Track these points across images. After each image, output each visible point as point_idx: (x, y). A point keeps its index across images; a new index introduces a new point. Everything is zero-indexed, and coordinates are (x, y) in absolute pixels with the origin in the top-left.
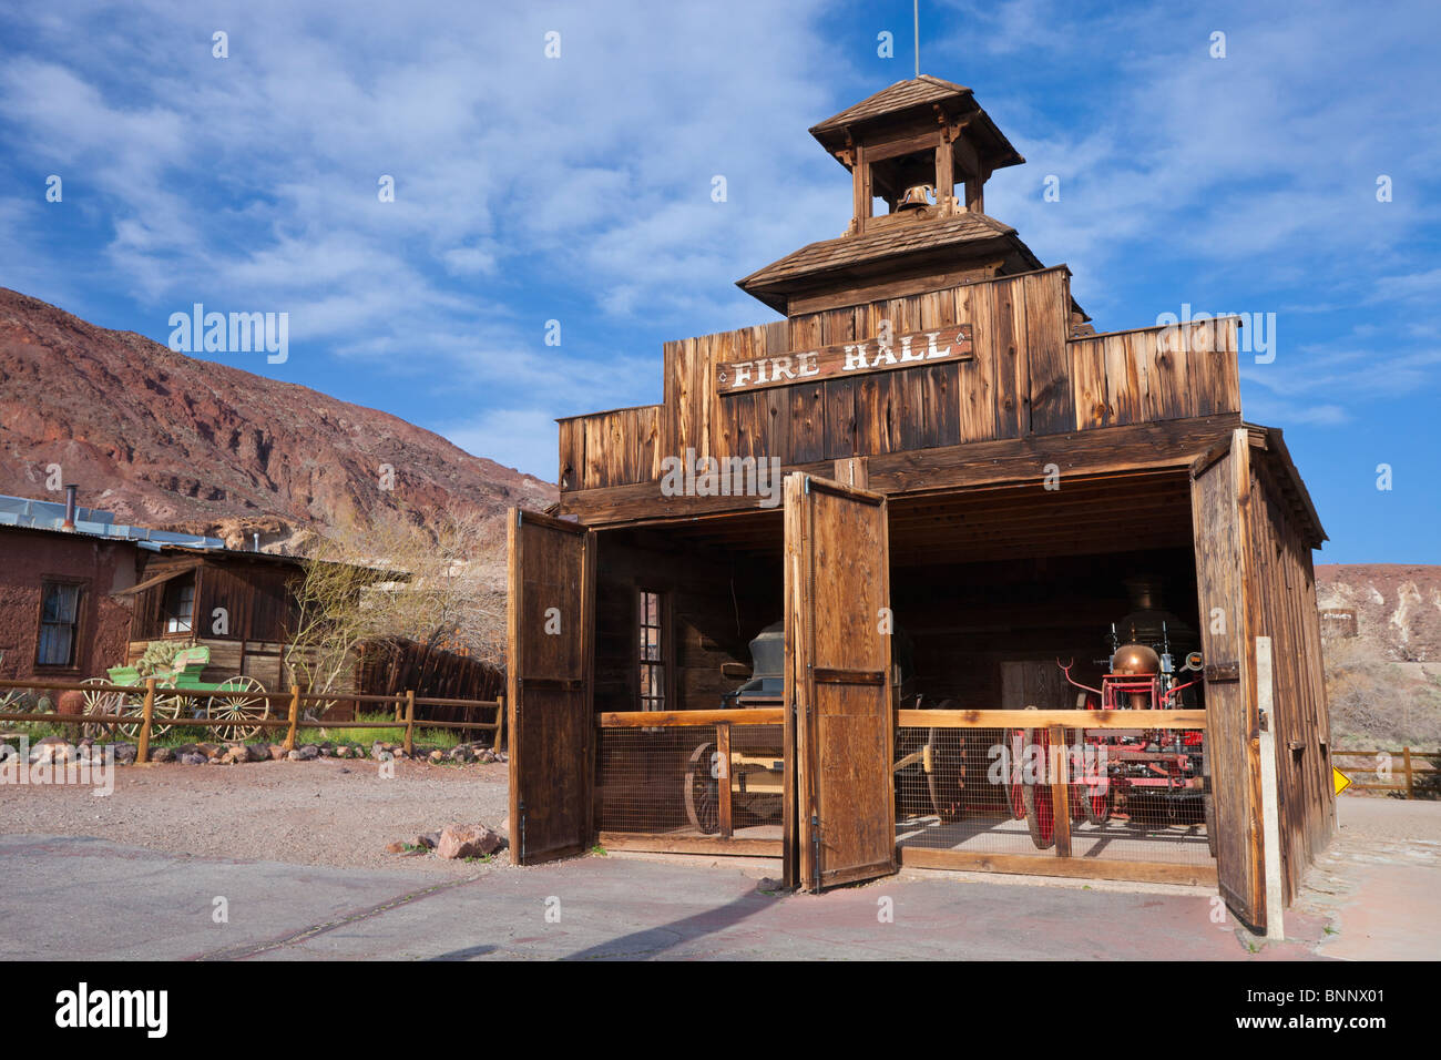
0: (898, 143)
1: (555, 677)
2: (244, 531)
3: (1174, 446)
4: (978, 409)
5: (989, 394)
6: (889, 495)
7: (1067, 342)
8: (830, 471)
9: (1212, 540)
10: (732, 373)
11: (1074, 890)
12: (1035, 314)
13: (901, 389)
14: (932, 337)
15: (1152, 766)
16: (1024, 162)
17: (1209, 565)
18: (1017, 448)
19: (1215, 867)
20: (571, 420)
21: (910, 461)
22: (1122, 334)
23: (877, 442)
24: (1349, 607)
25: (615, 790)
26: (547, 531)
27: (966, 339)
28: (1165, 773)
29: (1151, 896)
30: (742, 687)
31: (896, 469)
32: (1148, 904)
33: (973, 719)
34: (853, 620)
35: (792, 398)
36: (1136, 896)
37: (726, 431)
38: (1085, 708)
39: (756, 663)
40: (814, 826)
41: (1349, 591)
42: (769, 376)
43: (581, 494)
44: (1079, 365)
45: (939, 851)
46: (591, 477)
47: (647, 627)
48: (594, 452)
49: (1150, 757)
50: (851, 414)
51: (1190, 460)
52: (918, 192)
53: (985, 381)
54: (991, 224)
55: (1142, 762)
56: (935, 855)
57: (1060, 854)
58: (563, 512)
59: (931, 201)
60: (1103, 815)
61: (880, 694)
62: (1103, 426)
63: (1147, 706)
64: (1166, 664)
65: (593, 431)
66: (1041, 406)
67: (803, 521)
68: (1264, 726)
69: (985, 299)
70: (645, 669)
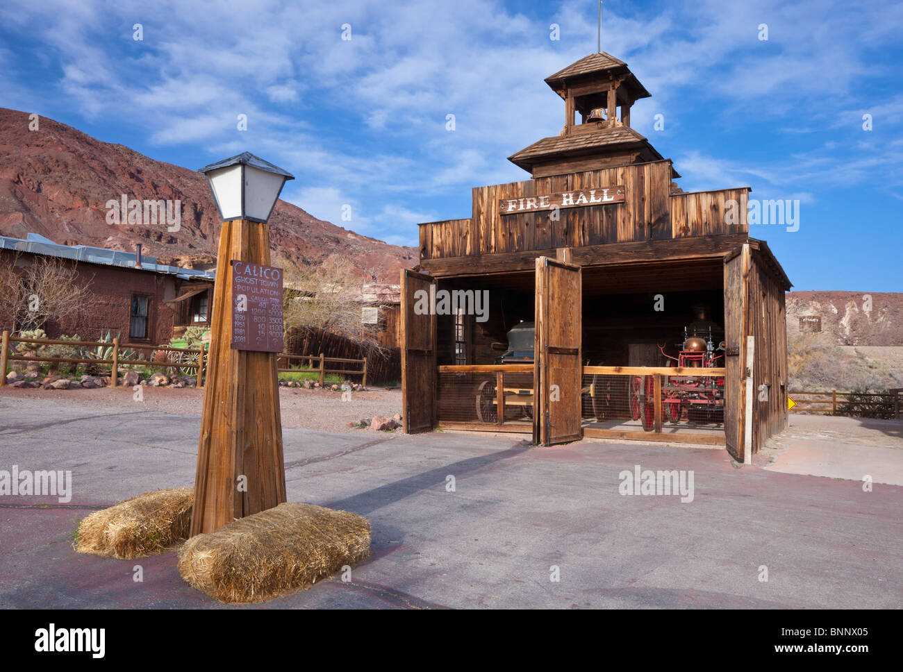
0: (589, 88)
1: (421, 349)
2: (193, 262)
3: (717, 247)
4: (626, 227)
5: (632, 220)
6: (583, 266)
7: (670, 196)
8: (554, 253)
9: (732, 292)
10: (506, 205)
11: (662, 447)
12: (655, 182)
13: (589, 215)
14: (605, 191)
15: (701, 394)
16: (651, 96)
17: (730, 303)
18: (645, 245)
19: (725, 437)
20: (425, 225)
21: (593, 250)
22: (696, 193)
23: (577, 240)
24: (818, 315)
25: (445, 402)
26: (417, 280)
27: (622, 193)
28: (707, 397)
29: (696, 449)
30: (504, 355)
31: (586, 254)
32: (695, 452)
33: (619, 371)
34: (565, 325)
35: (536, 217)
36: (690, 449)
37: (503, 233)
38: (670, 367)
39: (510, 343)
40: (547, 417)
41: (819, 306)
42: (525, 206)
43: (431, 261)
44: (675, 208)
45: (601, 430)
46: (435, 253)
47: (458, 325)
48: (437, 241)
49: (699, 389)
50: (565, 226)
51: (724, 254)
52: (599, 112)
53: (630, 213)
54: (635, 134)
55: (696, 392)
56: (599, 431)
57: (656, 432)
58: (421, 269)
59: (605, 117)
60: (676, 418)
61: (576, 359)
62: (685, 237)
63: (700, 366)
64: (710, 347)
65: (436, 231)
66: (656, 226)
67: (544, 279)
68: (749, 375)
69: (631, 173)
70: (457, 344)
